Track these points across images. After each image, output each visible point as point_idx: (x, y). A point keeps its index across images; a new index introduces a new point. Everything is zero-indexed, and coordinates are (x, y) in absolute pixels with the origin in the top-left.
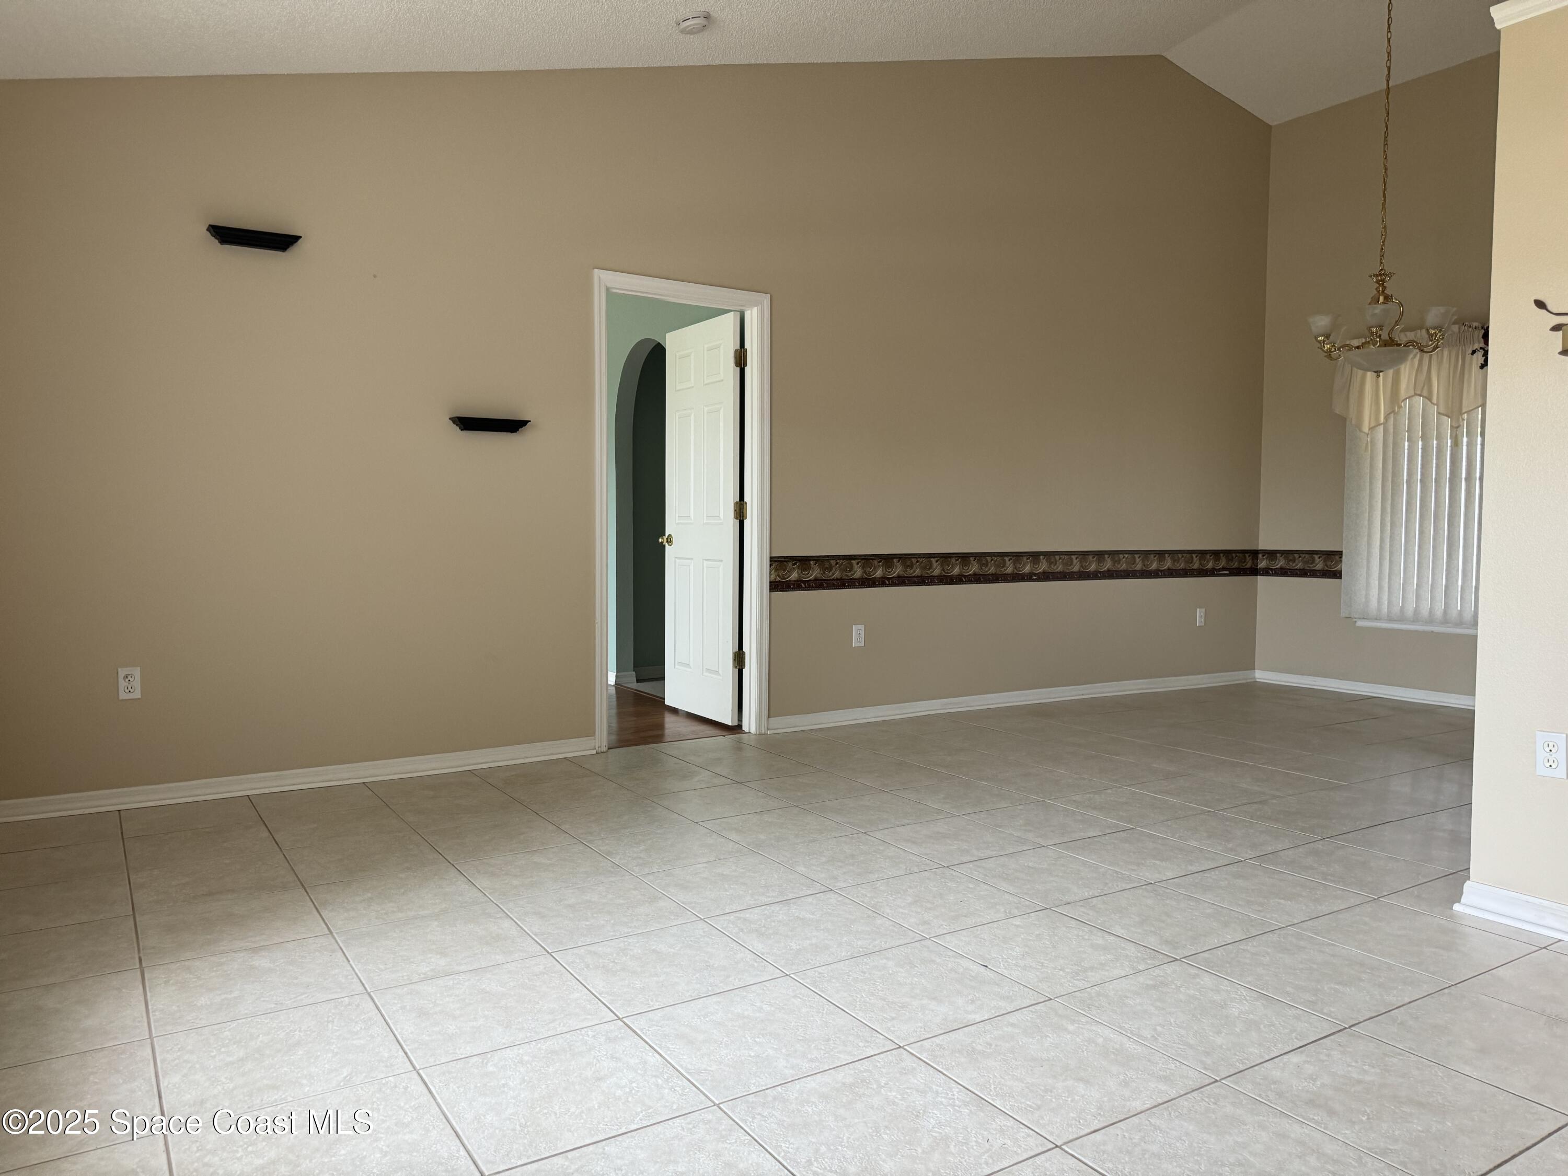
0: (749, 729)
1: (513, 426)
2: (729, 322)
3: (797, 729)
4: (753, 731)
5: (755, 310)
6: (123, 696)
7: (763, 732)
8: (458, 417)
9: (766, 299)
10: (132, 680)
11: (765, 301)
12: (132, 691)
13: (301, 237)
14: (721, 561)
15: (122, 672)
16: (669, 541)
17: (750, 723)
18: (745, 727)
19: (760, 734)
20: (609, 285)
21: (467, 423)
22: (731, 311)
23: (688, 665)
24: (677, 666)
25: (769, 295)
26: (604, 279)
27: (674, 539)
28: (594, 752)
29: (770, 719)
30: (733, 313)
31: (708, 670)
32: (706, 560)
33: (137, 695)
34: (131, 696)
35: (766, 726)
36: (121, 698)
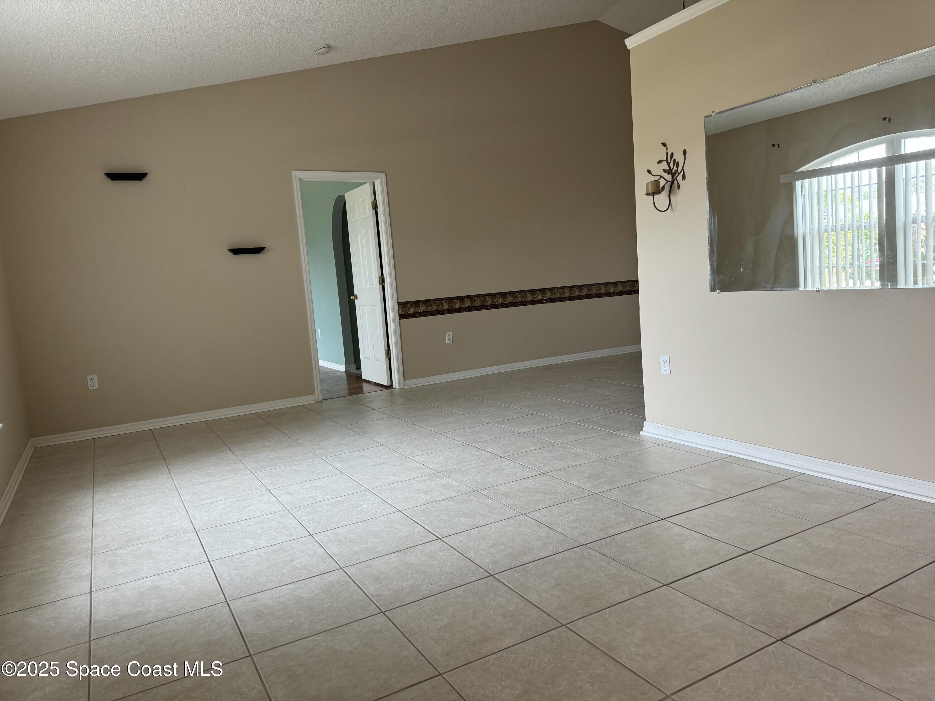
0: (396, 387)
1: (258, 250)
2: (366, 189)
3: (419, 385)
4: (397, 387)
5: (378, 181)
6: (90, 388)
7: (402, 387)
8: (230, 249)
9: (383, 175)
10: (93, 381)
11: (383, 176)
12: (94, 385)
13: (147, 174)
14: (376, 306)
15: (89, 378)
16: (356, 298)
17: (396, 384)
18: (394, 387)
19: (400, 389)
20: (300, 177)
21: (236, 251)
22: (367, 182)
23: (369, 358)
24: (365, 359)
25: (385, 173)
26: (297, 175)
27: (358, 297)
28: (315, 401)
29: (405, 381)
30: (368, 183)
31: (377, 360)
32: (372, 306)
33: (97, 387)
34: (94, 388)
35: (403, 384)
36: (90, 389)
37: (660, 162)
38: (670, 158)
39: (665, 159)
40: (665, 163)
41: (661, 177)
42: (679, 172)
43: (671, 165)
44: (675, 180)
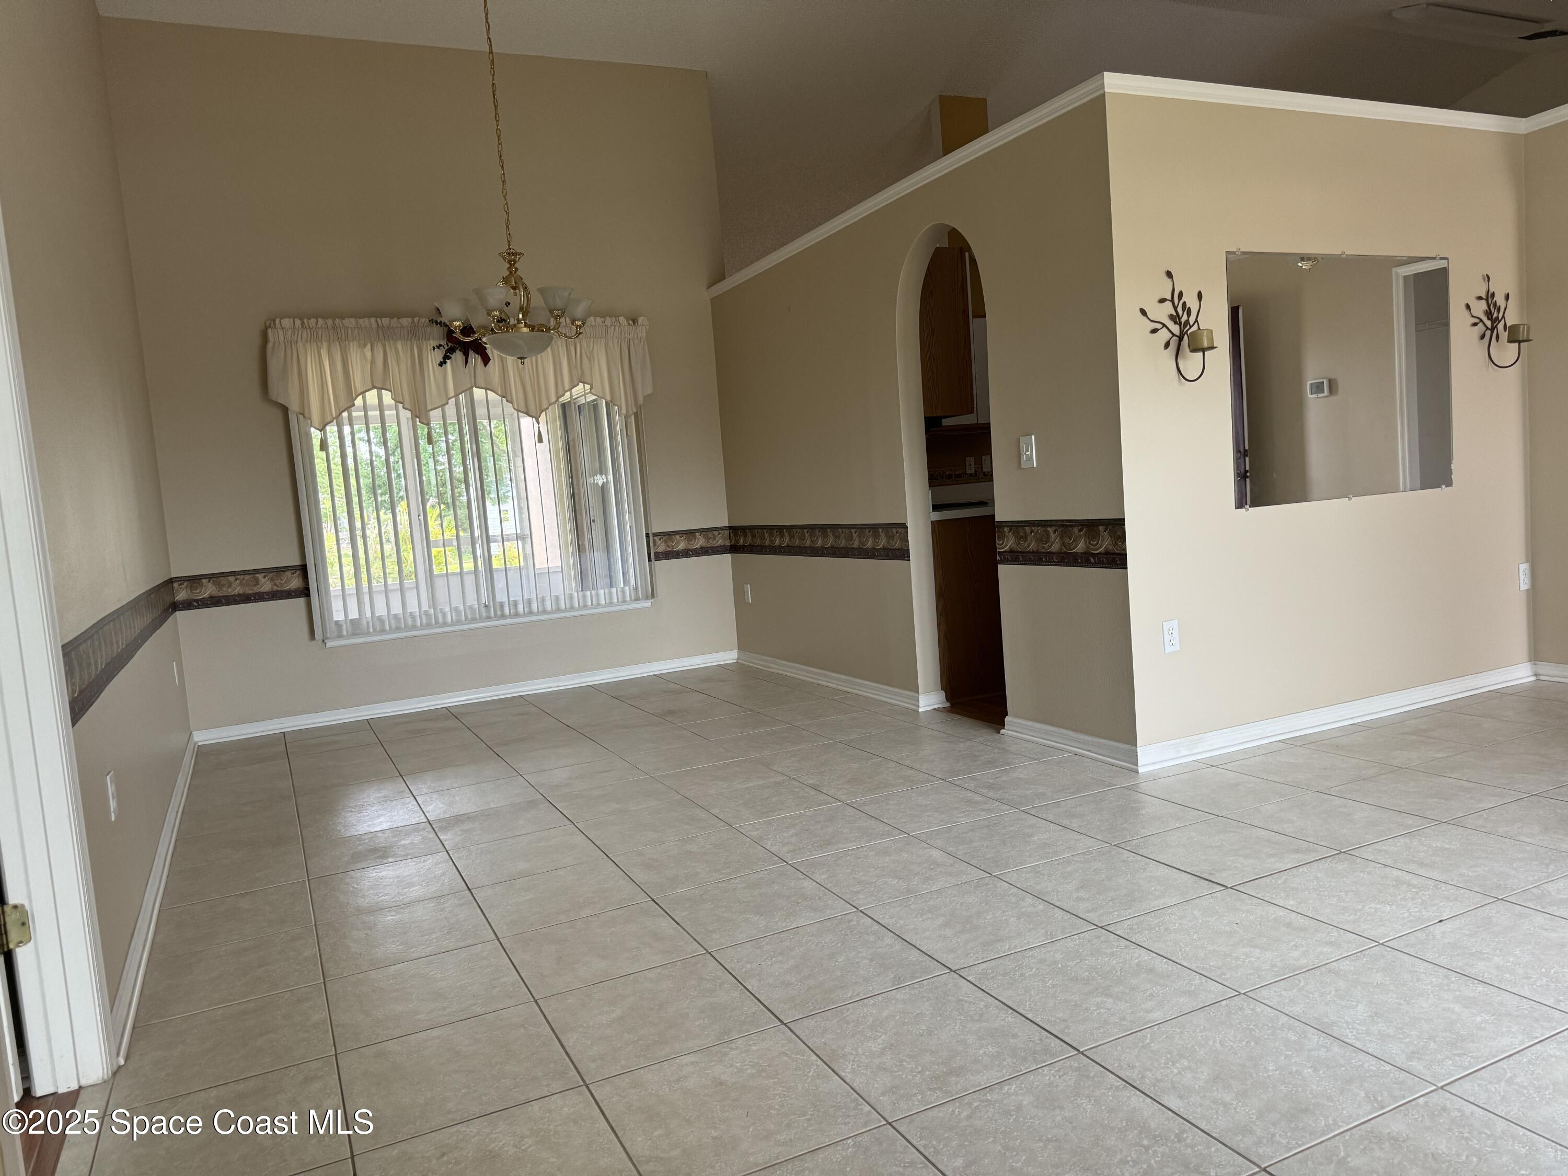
37: (1162, 301)
38: (1176, 297)
39: (1169, 298)
40: (1168, 304)
41: (1164, 325)
42: (1191, 324)
43: (1180, 309)
44: (1184, 335)
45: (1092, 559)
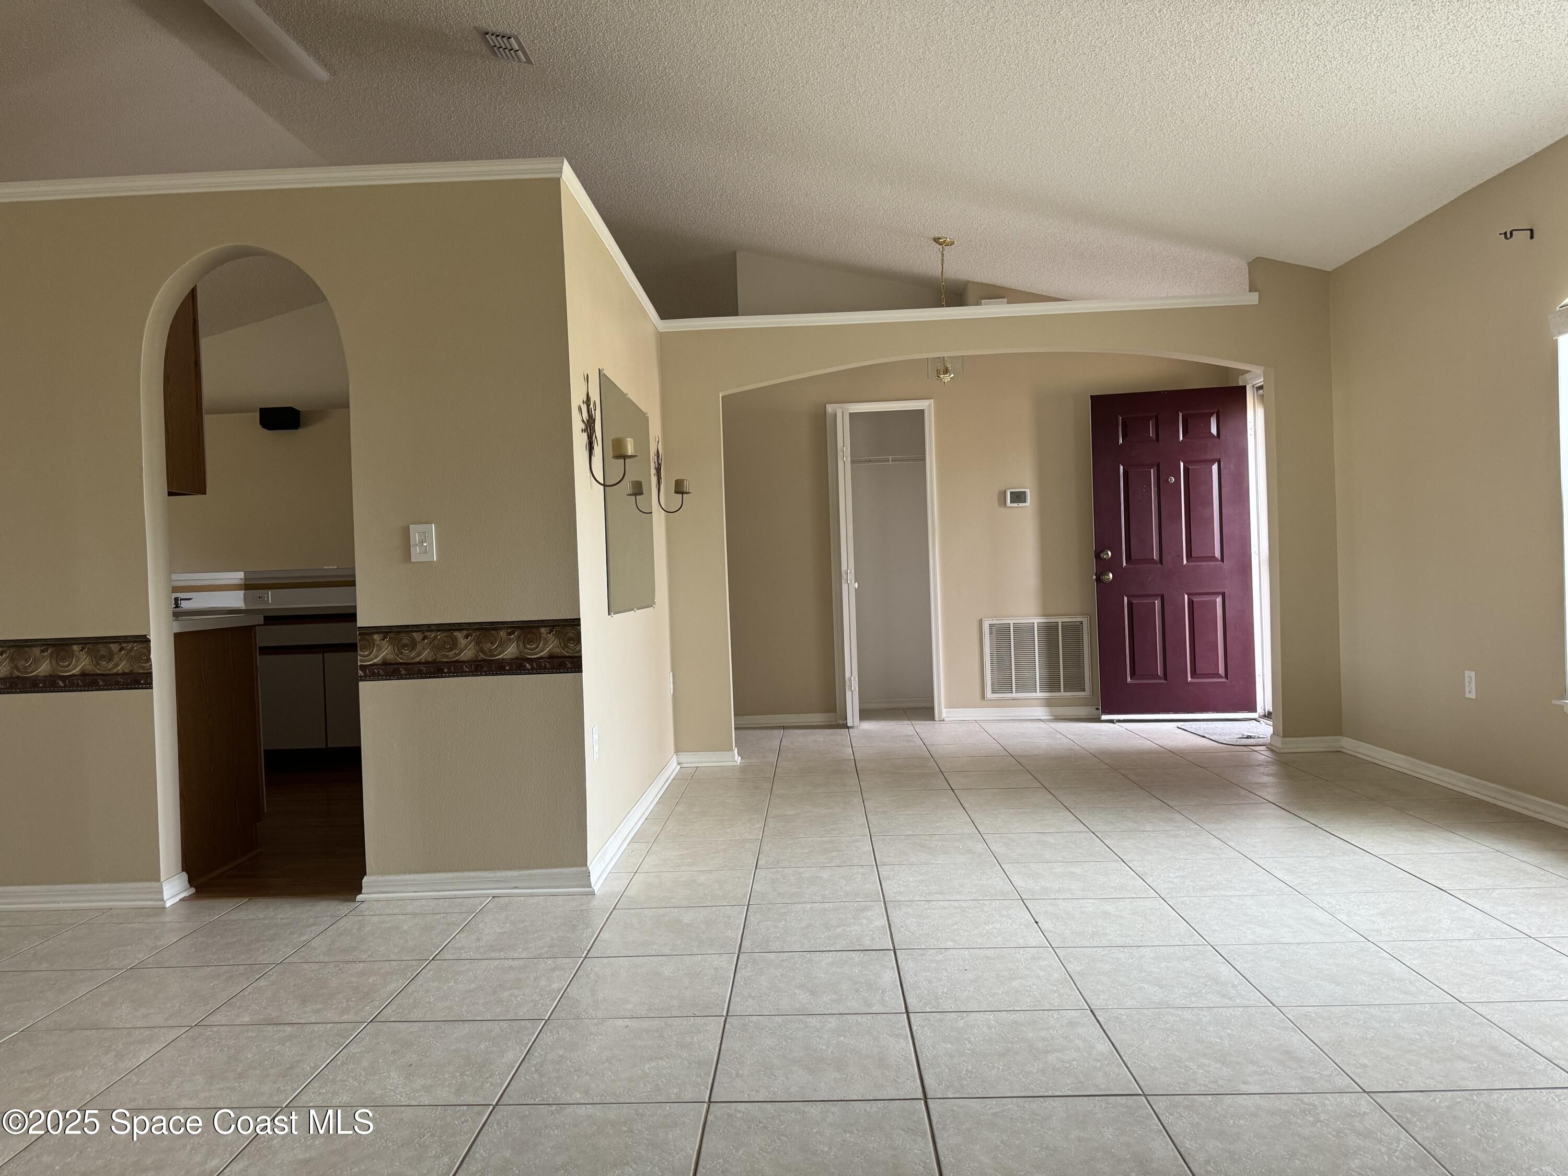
45: (528, 665)
